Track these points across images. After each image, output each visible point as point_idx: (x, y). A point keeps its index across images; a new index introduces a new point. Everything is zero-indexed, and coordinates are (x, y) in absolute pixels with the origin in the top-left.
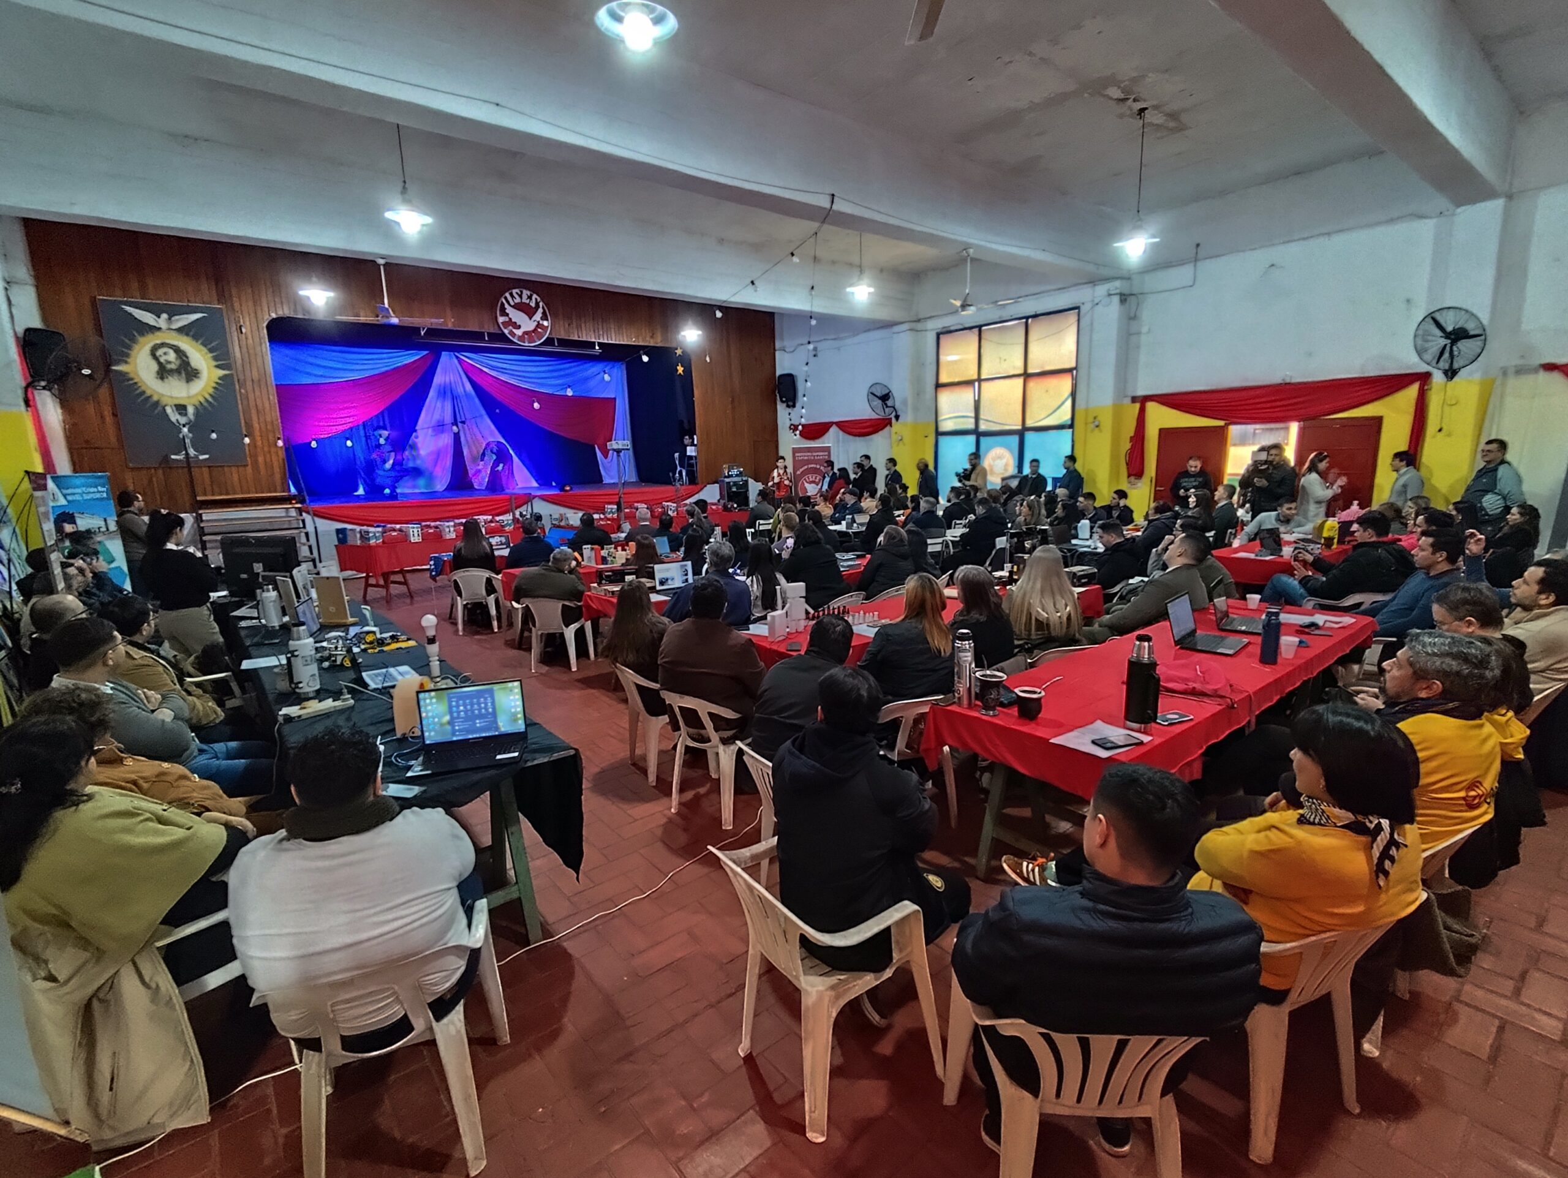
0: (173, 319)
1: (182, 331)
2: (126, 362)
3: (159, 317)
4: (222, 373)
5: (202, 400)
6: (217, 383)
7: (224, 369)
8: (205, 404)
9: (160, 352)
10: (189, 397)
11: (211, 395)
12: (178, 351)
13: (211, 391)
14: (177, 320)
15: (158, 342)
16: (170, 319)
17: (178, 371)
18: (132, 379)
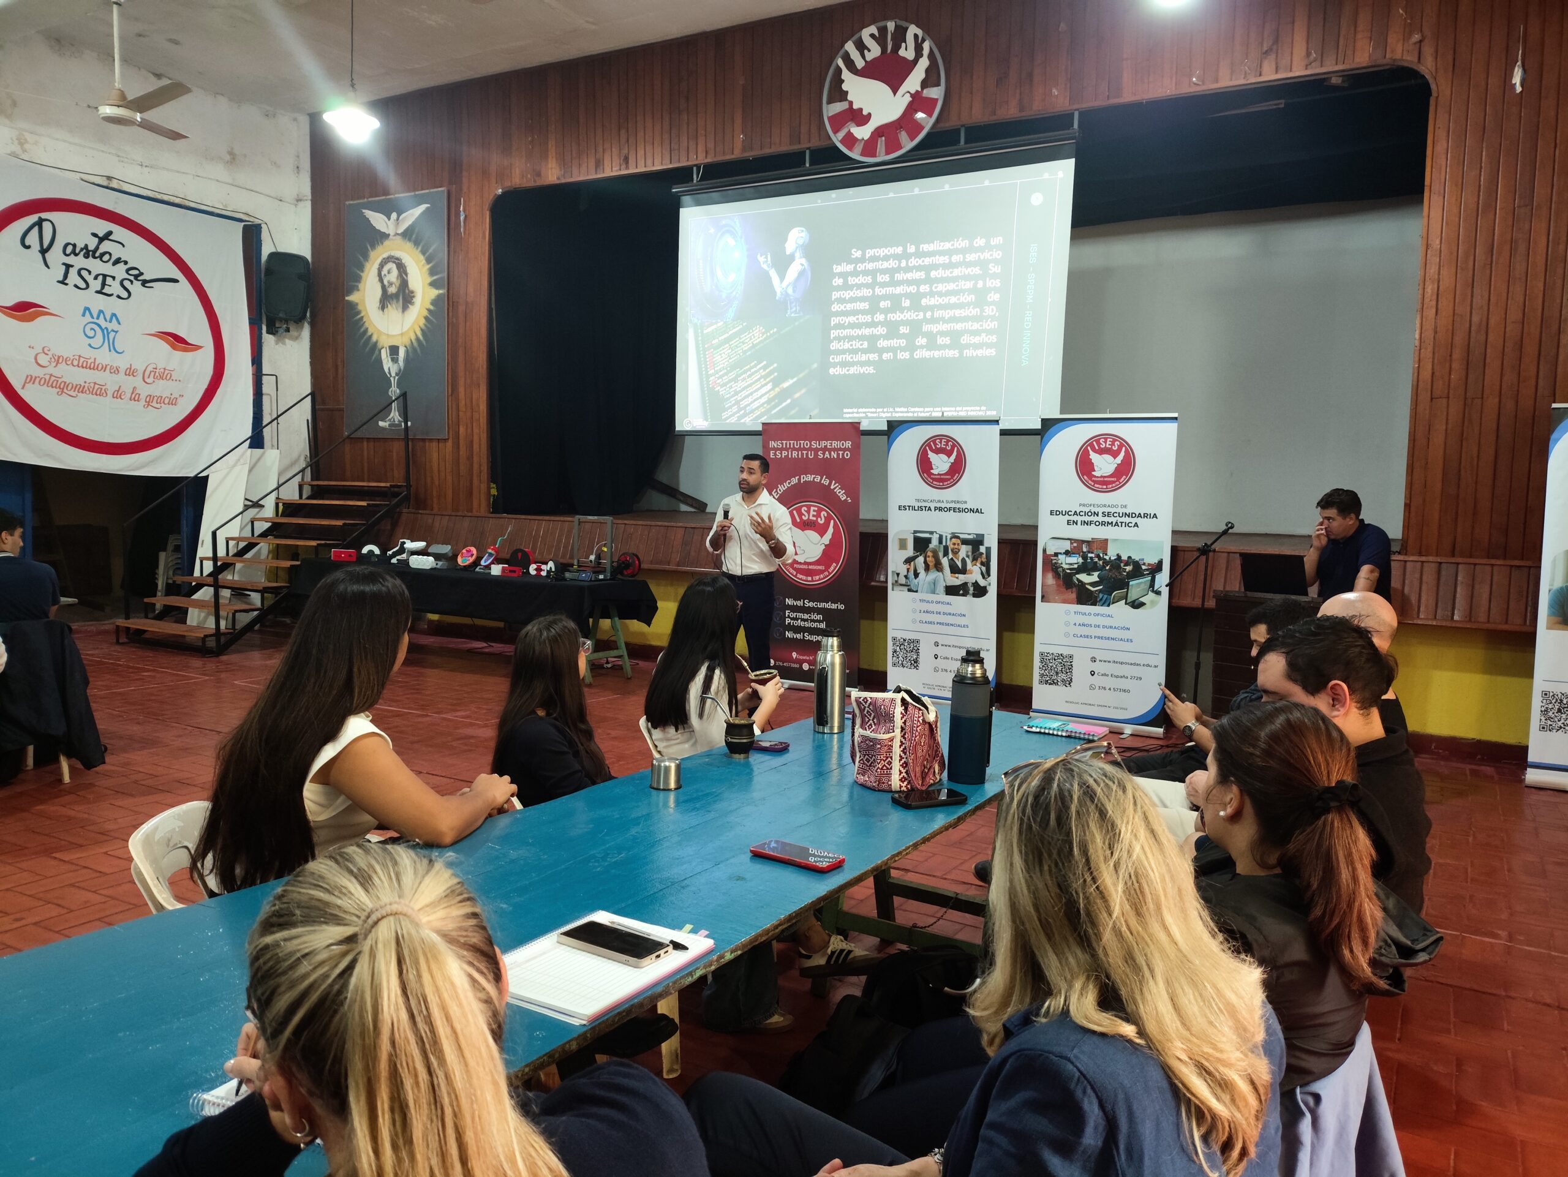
0: (401, 218)
1: (407, 234)
2: (358, 290)
3: (389, 219)
4: (434, 293)
5: (413, 338)
6: (429, 310)
7: (437, 288)
8: (415, 344)
9: (384, 271)
10: (402, 334)
11: (422, 330)
12: (401, 267)
13: (422, 322)
14: (405, 218)
15: (385, 255)
16: (398, 219)
17: (395, 296)
18: (359, 312)
